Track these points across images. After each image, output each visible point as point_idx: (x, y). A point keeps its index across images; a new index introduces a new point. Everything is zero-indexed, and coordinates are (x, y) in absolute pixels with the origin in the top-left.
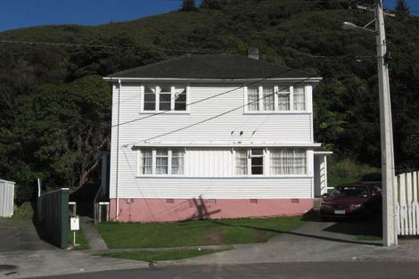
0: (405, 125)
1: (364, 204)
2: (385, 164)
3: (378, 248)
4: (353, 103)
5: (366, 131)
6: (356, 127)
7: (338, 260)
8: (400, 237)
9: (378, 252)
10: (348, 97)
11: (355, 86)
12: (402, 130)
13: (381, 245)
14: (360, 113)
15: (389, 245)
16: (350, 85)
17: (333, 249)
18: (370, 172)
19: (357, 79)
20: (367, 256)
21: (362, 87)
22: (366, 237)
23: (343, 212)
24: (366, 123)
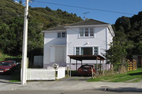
0: (21, 42)
1: (10, 69)
2: (24, 54)
3: (20, 85)
4: (3, 32)
5: (7, 43)
6: (4, 41)
7: (6, 90)
8: (27, 81)
9: (20, 87)
10: (2, 30)
11: (5, 27)
12: (20, 43)
13: (20, 84)
14: (6, 36)
15: (23, 84)
16: (3, 26)
17: (3, 86)
18: (7, 57)
19: (5, 25)
20: (17, 88)
21: (7, 28)
22: (13, 81)
23: (3, 71)
24: (8, 40)
